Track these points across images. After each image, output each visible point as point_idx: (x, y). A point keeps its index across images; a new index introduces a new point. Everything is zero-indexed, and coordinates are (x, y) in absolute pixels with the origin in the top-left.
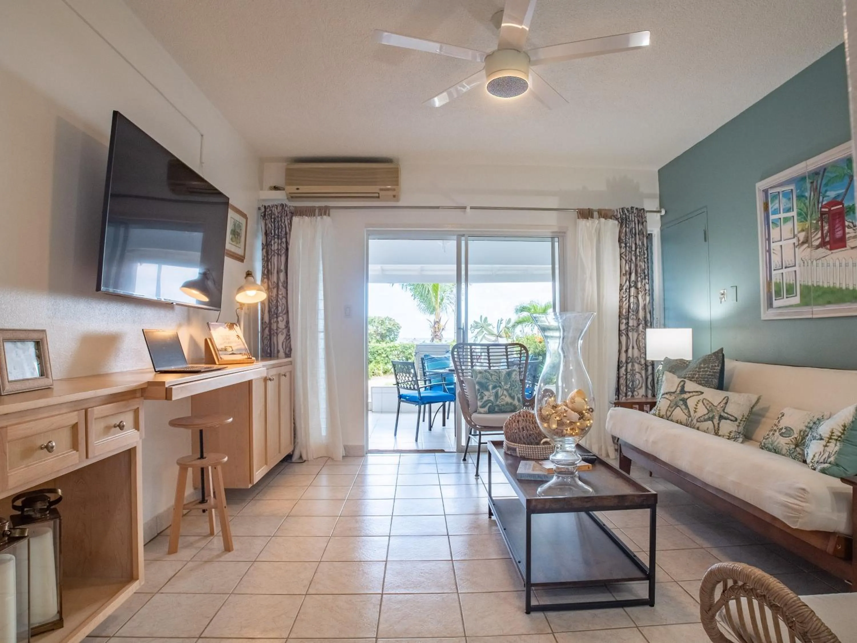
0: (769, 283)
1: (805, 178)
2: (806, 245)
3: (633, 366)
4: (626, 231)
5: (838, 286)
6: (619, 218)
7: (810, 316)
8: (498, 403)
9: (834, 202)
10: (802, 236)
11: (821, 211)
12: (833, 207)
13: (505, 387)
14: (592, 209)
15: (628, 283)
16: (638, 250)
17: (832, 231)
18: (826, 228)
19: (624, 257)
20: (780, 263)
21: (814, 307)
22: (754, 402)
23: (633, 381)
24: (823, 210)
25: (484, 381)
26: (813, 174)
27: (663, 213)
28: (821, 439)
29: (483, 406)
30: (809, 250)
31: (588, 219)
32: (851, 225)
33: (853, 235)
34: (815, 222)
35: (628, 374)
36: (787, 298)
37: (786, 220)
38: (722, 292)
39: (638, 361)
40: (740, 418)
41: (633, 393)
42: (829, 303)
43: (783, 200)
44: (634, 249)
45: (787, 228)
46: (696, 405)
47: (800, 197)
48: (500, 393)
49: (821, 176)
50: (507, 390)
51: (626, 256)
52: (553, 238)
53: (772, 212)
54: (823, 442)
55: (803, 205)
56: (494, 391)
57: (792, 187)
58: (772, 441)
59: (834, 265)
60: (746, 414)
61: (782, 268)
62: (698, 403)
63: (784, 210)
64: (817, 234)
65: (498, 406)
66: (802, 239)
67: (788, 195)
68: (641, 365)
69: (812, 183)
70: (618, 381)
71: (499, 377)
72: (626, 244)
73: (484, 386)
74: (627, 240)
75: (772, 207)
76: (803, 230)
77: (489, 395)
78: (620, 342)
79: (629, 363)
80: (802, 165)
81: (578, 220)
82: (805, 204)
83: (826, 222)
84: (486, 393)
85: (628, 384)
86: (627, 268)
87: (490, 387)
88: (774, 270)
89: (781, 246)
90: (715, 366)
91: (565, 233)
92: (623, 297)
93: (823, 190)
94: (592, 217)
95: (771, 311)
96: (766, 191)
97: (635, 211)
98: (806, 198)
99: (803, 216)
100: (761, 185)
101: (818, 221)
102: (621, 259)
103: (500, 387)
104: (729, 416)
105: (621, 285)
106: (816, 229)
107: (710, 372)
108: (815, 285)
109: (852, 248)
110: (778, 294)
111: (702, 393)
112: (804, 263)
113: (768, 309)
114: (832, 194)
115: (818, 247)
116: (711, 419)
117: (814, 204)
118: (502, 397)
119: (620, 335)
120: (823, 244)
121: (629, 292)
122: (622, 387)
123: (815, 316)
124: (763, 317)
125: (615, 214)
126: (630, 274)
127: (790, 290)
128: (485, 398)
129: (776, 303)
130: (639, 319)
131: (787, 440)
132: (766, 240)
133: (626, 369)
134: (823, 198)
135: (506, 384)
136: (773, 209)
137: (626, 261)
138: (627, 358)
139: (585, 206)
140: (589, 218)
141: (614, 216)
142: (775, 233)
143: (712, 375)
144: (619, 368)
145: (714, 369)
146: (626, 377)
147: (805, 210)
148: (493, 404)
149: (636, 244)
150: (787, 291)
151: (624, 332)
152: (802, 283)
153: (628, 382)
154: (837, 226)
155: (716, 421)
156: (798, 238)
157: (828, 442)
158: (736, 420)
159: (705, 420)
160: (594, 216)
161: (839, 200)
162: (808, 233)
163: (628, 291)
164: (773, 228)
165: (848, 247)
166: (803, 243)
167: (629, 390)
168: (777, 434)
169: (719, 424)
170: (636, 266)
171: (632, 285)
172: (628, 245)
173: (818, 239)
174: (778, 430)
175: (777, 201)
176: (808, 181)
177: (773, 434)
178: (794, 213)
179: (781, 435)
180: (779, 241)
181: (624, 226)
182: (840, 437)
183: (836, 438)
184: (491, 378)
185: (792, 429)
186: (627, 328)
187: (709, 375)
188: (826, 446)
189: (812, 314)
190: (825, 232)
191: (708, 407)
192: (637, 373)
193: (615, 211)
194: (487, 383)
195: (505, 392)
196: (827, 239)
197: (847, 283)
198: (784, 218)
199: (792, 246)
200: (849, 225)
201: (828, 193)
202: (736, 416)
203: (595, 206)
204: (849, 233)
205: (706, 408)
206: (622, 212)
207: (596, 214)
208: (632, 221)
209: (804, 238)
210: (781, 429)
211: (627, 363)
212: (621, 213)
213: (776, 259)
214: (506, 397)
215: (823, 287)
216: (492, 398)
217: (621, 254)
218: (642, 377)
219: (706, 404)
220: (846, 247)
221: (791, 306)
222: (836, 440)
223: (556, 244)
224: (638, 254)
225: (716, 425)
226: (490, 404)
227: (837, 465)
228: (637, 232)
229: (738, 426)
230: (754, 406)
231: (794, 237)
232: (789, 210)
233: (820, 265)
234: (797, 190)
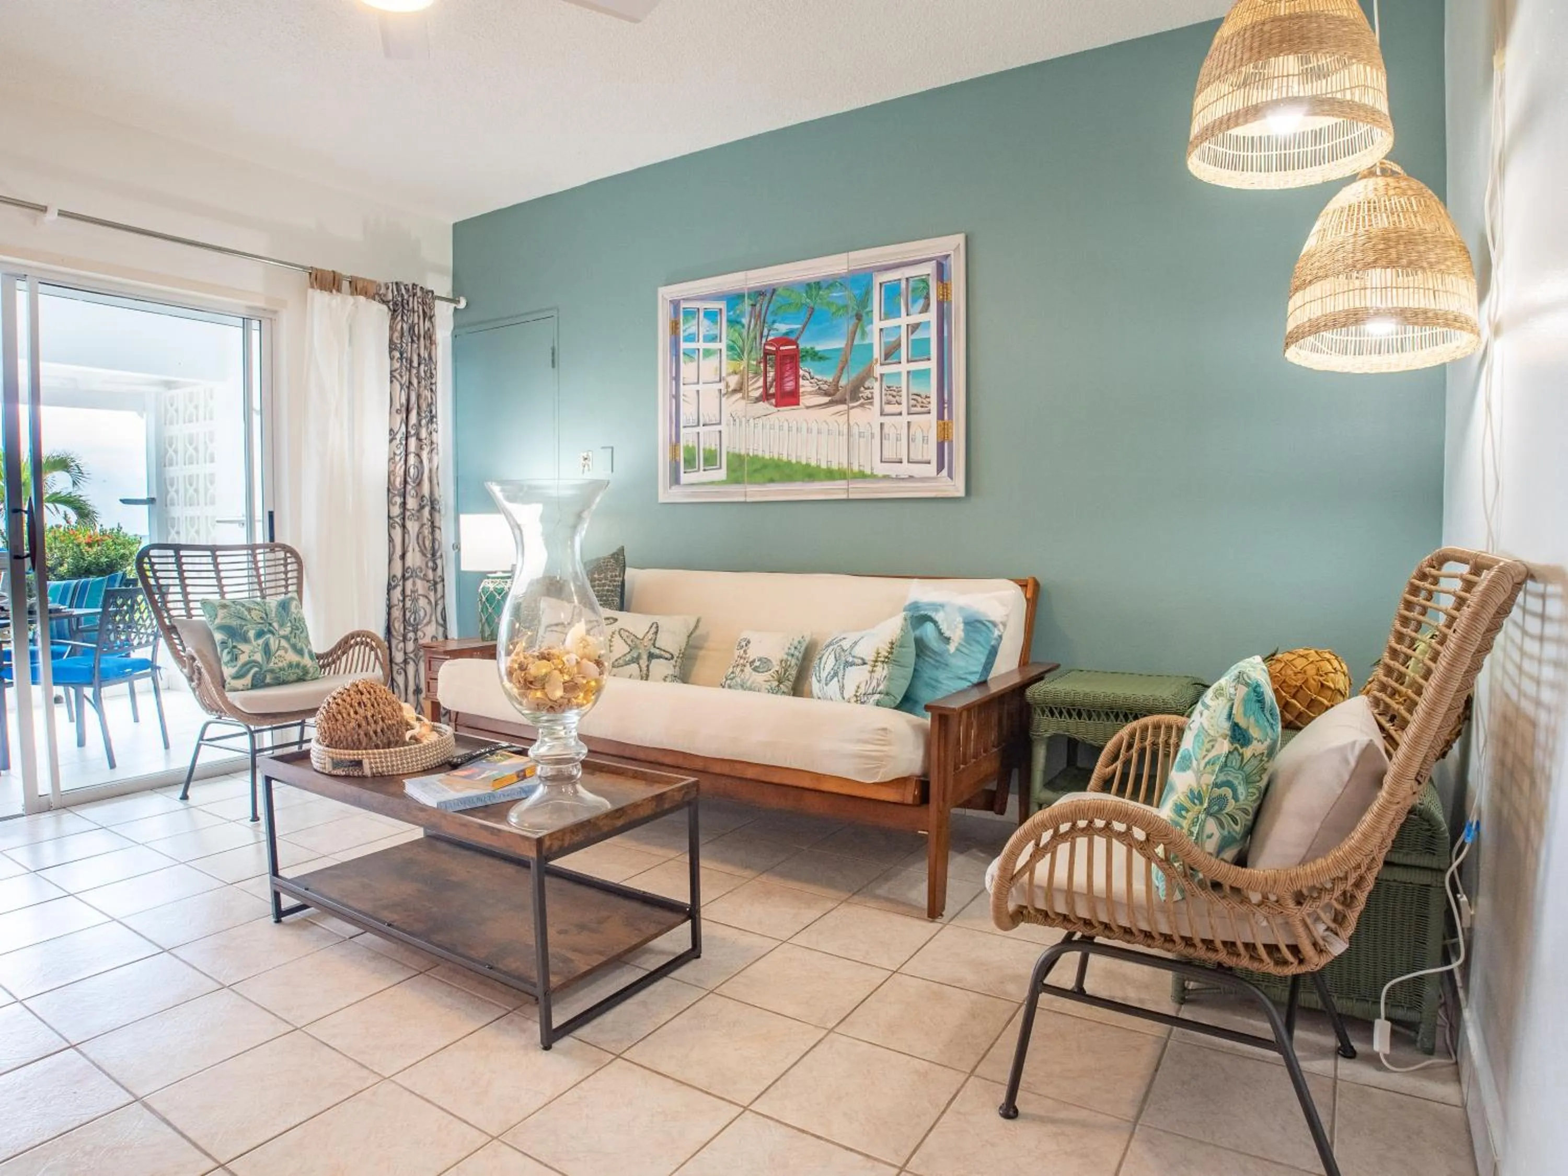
0: (675, 446)
1: (743, 296)
2: (740, 395)
3: (414, 584)
4: (402, 328)
5: (785, 458)
6: (389, 302)
7: (742, 499)
8: (272, 664)
9: (784, 340)
10: (733, 381)
11: (765, 349)
12: (782, 345)
13: (282, 633)
14: (340, 275)
15: (403, 426)
16: (422, 367)
17: (780, 379)
18: (771, 375)
19: (398, 377)
20: (695, 417)
21: (748, 486)
22: (692, 627)
23: (415, 612)
24: (768, 347)
25: (235, 623)
26: (756, 292)
27: (462, 304)
28: (864, 663)
29: (237, 677)
30: (743, 402)
31: (331, 291)
32: (807, 375)
33: (809, 389)
34: (754, 363)
35: (407, 599)
36: (705, 470)
37: (708, 353)
38: (585, 455)
39: (422, 575)
40: (676, 654)
41: (416, 634)
42: (772, 481)
43: (705, 323)
44: (415, 364)
45: (709, 366)
46: (610, 641)
47: (732, 322)
48: (273, 643)
49: (767, 298)
50: (286, 638)
51: (401, 376)
52: (246, 320)
53: (684, 337)
54: (868, 668)
55: (737, 334)
56: (260, 641)
57: (722, 305)
58: (742, 680)
59: (781, 428)
60: (683, 645)
61: (698, 425)
62: (612, 637)
63: (705, 337)
64: (756, 382)
65: (272, 671)
66: (732, 386)
67: (712, 316)
68: (428, 581)
69: (753, 306)
70: (389, 614)
71: (267, 615)
72: (401, 354)
73: (235, 634)
74: (404, 345)
75: (685, 329)
76: (735, 373)
77: (250, 651)
78: (391, 540)
79: (408, 579)
80: (740, 276)
81: (310, 291)
82: (740, 335)
83: (771, 366)
84: (243, 647)
85: (407, 617)
86: (404, 401)
87: (251, 634)
88: (685, 427)
89: (698, 391)
90: (616, 576)
91: (275, 312)
92: (395, 454)
93: (770, 319)
94: (339, 290)
95: (675, 489)
96: (675, 304)
97: (419, 293)
98: (743, 326)
99: (736, 351)
100: (667, 293)
101: (760, 363)
102: (391, 382)
103: (273, 634)
104: (663, 653)
105: (391, 430)
106: (756, 374)
107: (609, 586)
108: (751, 454)
109: (808, 407)
110: (690, 463)
111: (616, 620)
112: (735, 421)
113: (671, 485)
114: (782, 328)
115: (757, 400)
116: (636, 660)
117: (755, 338)
118: (279, 653)
119: (391, 526)
120: (766, 397)
121: (406, 444)
122: (397, 625)
123: (749, 499)
124: (661, 500)
125: (383, 291)
126: (408, 411)
127: (711, 459)
128: (243, 658)
129: (685, 478)
130: (423, 497)
131: (766, 676)
132: (672, 378)
133: (404, 591)
134: (769, 331)
135: (282, 625)
136: (686, 334)
137: (401, 385)
138: (405, 570)
139: (327, 266)
140: (334, 291)
141: (380, 295)
142: (688, 370)
143: (612, 591)
144: (390, 588)
145: (615, 581)
146: (404, 606)
147: (740, 343)
148: (261, 669)
149: (419, 355)
150: (706, 460)
151: (397, 520)
152: (731, 451)
153: (408, 614)
154: (787, 374)
155: (644, 662)
156: (727, 383)
157: (875, 666)
158: (672, 658)
159: (627, 663)
160: (343, 289)
161: (793, 337)
162: (743, 379)
163: (404, 442)
164: (685, 362)
165: (801, 405)
166: (735, 391)
167: (411, 628)
168: (748, 669)
169: (648, 666)
170: (419, 396)
171: (413, 432)
172: (405, 355)
173: (759, 388)
174: (748, 665)
175: (695, 322)
176: (747, 303)
177: (742, 671)
178: (723, 345)
179: (756, 669)
180: (694, 384)
181: (399, 318)
182: (887, 657)
183: (882, 659)
184: (249, 617)
185: (769, 660)
186: (404, 513)
187: (608, 591)
188: (873, 671)
189: (746, 496)
190: (769, 379)
191: (630, 642)
192: (421, 598)
193: (383, 285)
194: (242, 626)
195: (284, 643)
196: (772, 390)
197: (799, 454)
198: (704, 350)
199: (717, 393)
200: (804, 376)
201: (776, 326)
202: (671, 650)
203: (346, 270)
204: (803, 386)
205: (625, 641)
206: (397, 290)
207: (345, 285)
208: (414, 312)
209: (737, 384)
210: (754, 661)
211: (404, 578)
212: (396, 293)
213: (688, 411)
214: (286, 652)
215: (763, 458)
216: (258, 657)
217: (391, 372)
218: (430, 602)
219: (625, 637)
220: (798, 404)
221: (712, 483)
222: (883, 662)
223: (255, 335)
224: (423, 374)
225: (644, 669)
226: (256, 669)
227: (887, 694)
228: (422, 333)
229: (675, 666)
230: (692, 633)
231: (720, 381)
232: (714, 339)
233: (760, 425)
234: (728, 311)
